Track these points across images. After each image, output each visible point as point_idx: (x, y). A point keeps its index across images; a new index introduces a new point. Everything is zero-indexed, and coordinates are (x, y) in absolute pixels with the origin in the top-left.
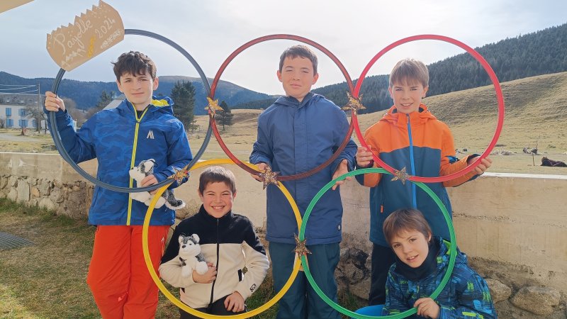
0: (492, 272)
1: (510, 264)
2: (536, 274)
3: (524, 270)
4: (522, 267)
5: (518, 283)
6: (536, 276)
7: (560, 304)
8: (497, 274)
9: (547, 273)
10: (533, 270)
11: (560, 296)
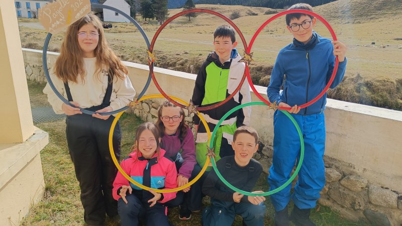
0: (332, 165)
1: (343, 162)
2: (357, 169)
3: (350, 166)
4: (349, 164)
5: (346, 172)
6: (356, 170)
7: (366, 187)
8: (335, 166)
9: (363, 169)
10: (355, 167)
11: (367, 182)
